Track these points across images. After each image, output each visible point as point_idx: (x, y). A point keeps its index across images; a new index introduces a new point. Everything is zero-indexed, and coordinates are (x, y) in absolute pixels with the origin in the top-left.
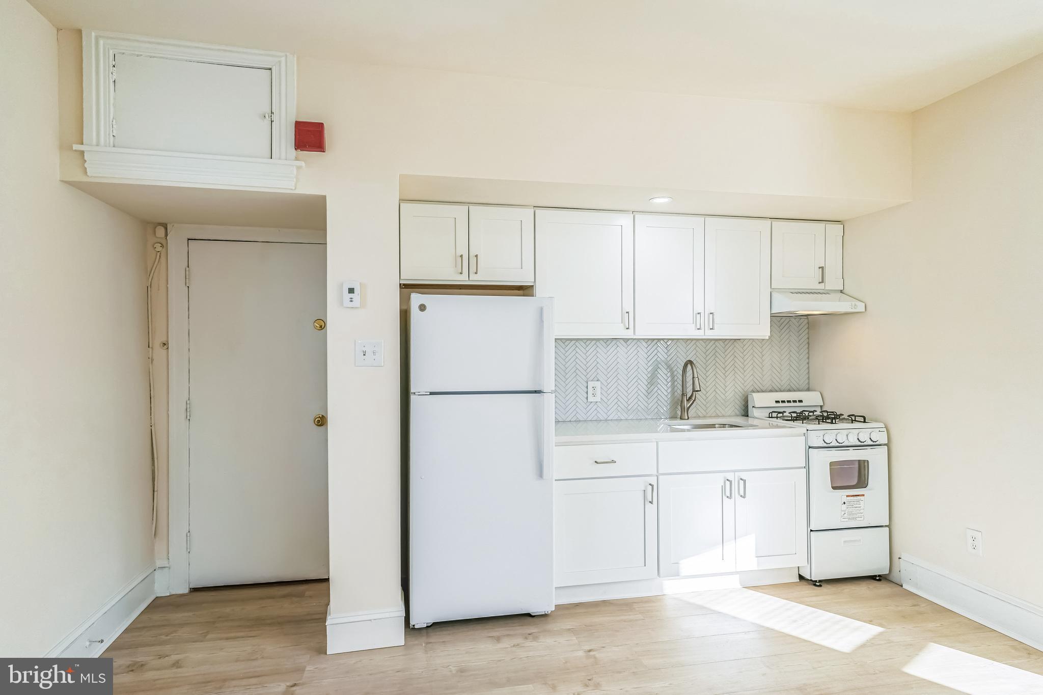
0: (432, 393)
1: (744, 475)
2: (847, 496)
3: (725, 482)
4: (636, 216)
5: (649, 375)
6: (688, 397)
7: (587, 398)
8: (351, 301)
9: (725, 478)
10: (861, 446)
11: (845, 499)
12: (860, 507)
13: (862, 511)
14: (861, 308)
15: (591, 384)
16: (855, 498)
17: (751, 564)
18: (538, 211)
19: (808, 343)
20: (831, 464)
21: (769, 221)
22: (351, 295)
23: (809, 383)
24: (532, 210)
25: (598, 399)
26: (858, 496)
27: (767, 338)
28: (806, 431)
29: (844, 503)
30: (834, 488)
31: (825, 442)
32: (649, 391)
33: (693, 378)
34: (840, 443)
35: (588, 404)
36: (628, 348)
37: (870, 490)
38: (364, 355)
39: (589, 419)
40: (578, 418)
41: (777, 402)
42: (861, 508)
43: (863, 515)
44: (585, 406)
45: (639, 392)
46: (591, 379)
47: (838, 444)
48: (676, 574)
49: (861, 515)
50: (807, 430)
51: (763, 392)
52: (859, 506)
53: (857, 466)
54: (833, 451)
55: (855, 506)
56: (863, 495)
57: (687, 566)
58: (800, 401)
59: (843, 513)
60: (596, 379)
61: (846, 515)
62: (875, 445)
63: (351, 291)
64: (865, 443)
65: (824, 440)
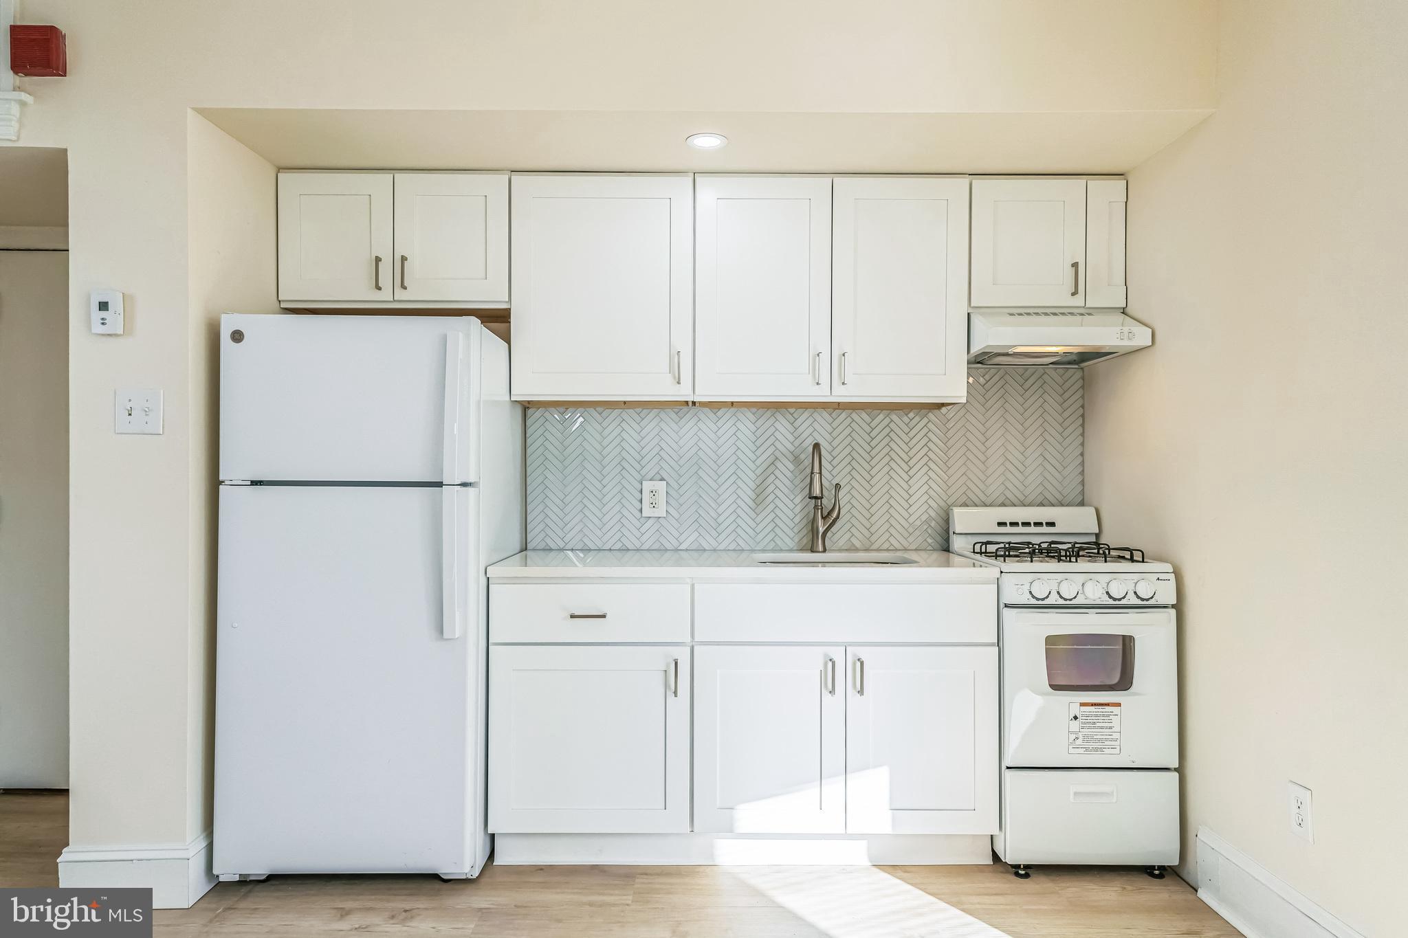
0: (254, 483)
1: (864, 653)
2: (1082, 705)
3: (826, 665)
4: (698, 179)
5: (759, 472)
6: (825, 514)
7: (641, 511)
8: (103, 324)
9: (826, 655)
10: (1115, 606)
11: (1076, 710)
12: (1111, 728)
13: (1116, 736)
14: (1141, 337)
15: (647, 486)
16: (1100, 709)
17: (882, 823)
18: (515, 178)
19: (1083, 416)
20: (1050, 640)
21: (965, 181)
22: (103, 314)
23: (1082, 492)
24: (506, 178)
25: (661, 511)
26: (1108, 705)
27: (964, 401)
28: (998, 575)
29: (1076, 718)
30: (1055, 687)
31: (1033, 597)
32: (758, 501)
33: (812, 473)
34: (1066, 600)
35: (643, 520)
36: (719, 424)
37: (1135, 694)
38: (130, 415)
39: (646, 546)
40: (624, 545)
41: (1000, 524)
42: (1113, 730)
43: (1118, 743)
44: (638, 524)
45: (739, 501)
46: (650, 476)
47: (1061, 602)
48: (728, 830)
49: (1113, 743)
50: (1002, 572)
51: (986, 506)
52: (1110, 725)
53: (1119, 647)
54: (1052, 616)
55: (1098, 725)
56: (1119, 705)
57: (748, 816)
58: (1052, 524)
59: (1073, 737)
60: (658, 477)
61: (1079, 742)
62: (1145, 605)
63: (103, 306)
64: (1123, 602)
65: (1030, 592)
